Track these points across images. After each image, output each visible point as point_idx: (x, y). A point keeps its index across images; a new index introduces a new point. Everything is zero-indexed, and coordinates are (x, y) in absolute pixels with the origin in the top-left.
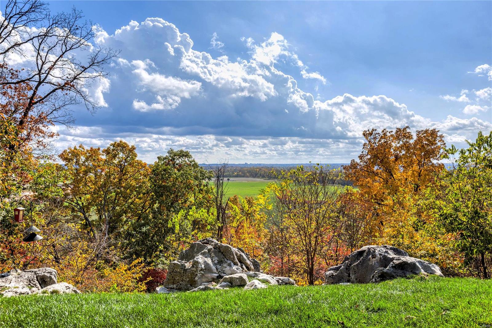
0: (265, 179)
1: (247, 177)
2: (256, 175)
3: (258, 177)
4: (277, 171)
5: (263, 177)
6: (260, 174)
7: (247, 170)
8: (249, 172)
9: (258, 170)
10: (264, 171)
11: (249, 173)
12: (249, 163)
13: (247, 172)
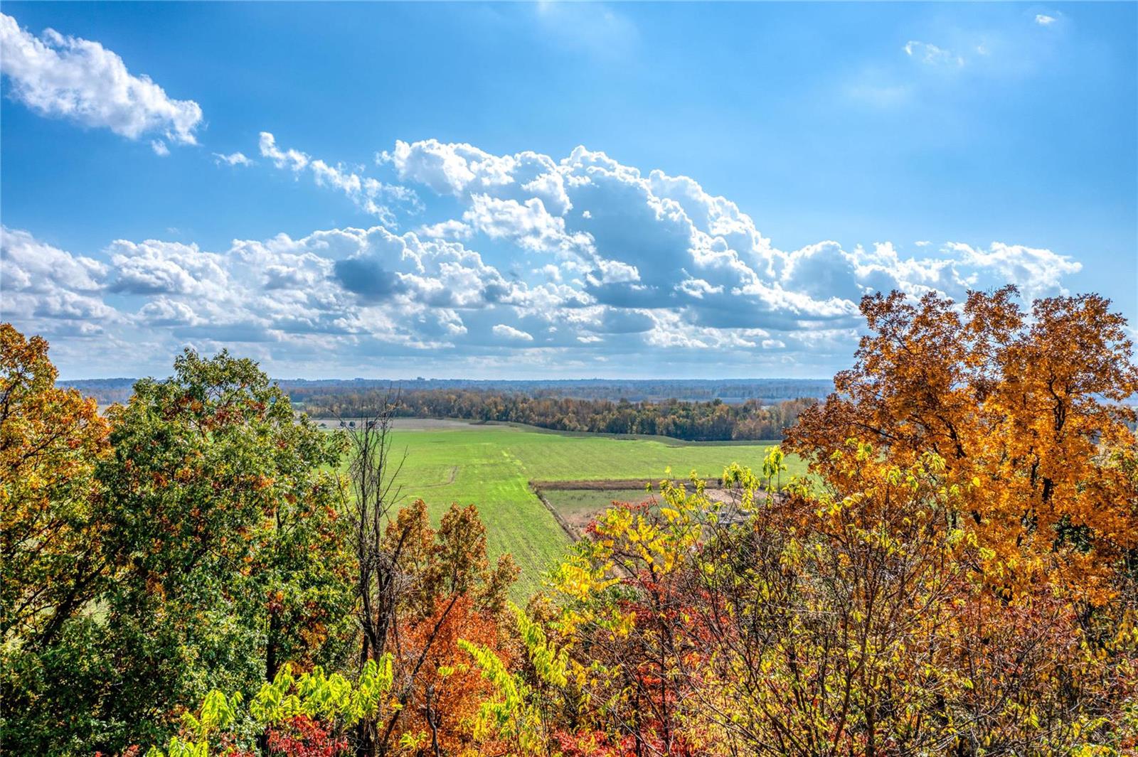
0: (474, 421)
1: (424, 416)
2: (449, 411)
3: (455, 417)
4: (505, 399)
5: (467, 415)
6: (460, 410)
7: (423, 397)
8: (429, 403)
9: (454, 397)
10: (471, 400)
11: (429, 406)
12: (427, 379)
13: (424, 403)
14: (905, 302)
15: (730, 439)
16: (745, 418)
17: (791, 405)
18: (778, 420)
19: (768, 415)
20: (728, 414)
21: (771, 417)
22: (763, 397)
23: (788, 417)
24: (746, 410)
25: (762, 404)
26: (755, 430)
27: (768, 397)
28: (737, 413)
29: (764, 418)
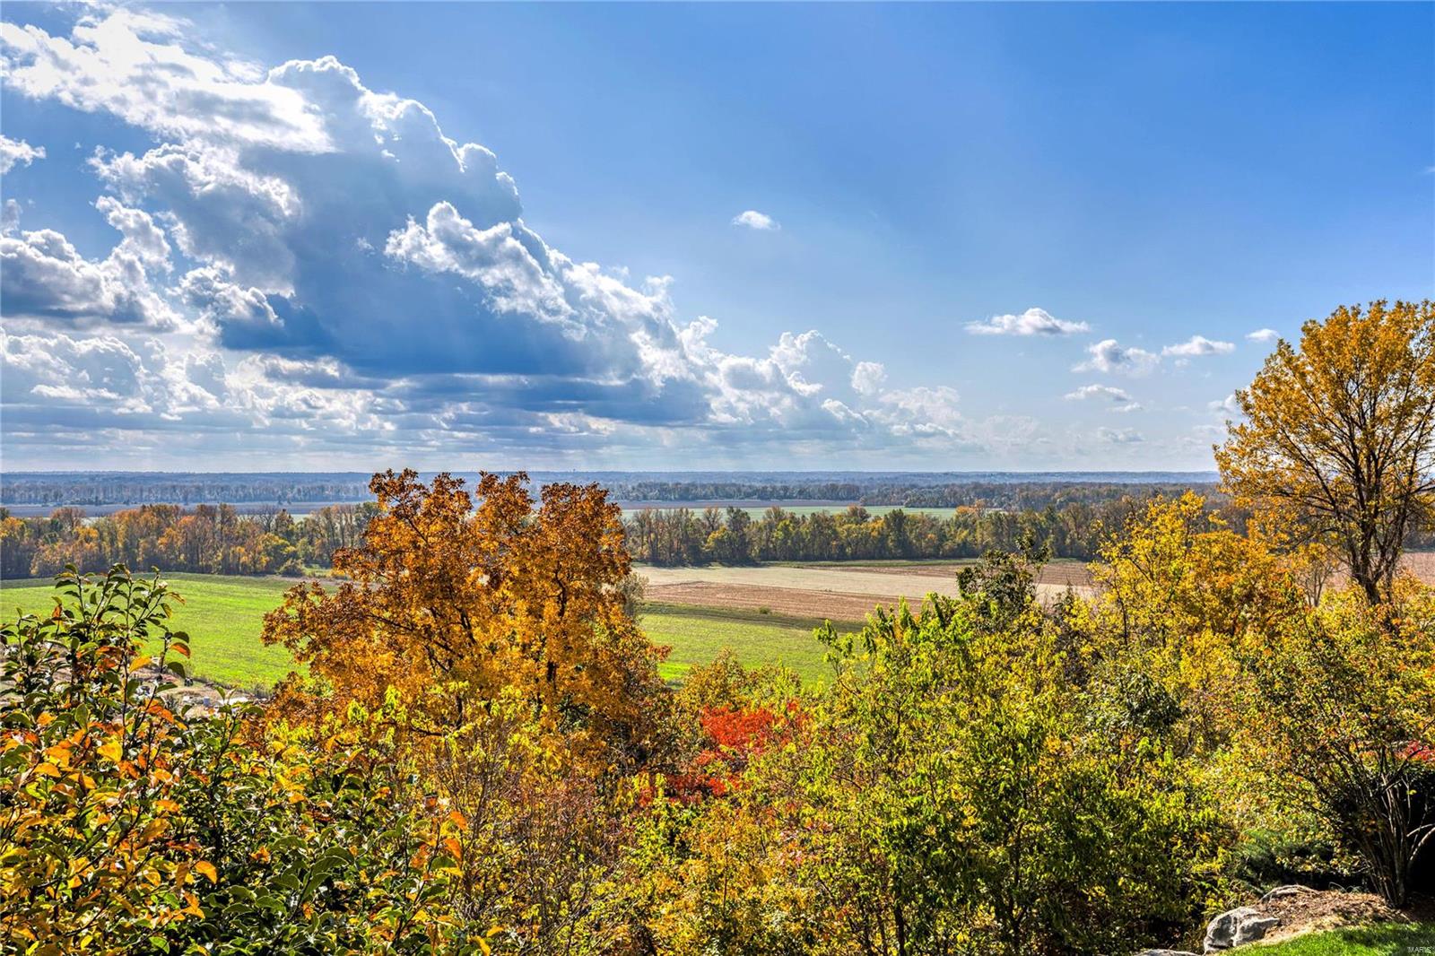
14: (418, 481)
15: (28, 576)
16: (54, 540)
17: (134, 516)
18: (112, 542)
19: (94, 534)
20: (22, 534)
21: (101, 537)
22: (82, 503)
23: (130, 536)
24: (55, 526)
25: (83, 515)
26: (72, 559)
27: (91, 503)
28: (39, 532)
29: (88, 540)
